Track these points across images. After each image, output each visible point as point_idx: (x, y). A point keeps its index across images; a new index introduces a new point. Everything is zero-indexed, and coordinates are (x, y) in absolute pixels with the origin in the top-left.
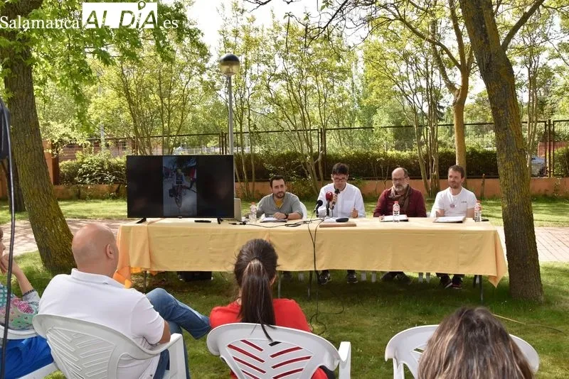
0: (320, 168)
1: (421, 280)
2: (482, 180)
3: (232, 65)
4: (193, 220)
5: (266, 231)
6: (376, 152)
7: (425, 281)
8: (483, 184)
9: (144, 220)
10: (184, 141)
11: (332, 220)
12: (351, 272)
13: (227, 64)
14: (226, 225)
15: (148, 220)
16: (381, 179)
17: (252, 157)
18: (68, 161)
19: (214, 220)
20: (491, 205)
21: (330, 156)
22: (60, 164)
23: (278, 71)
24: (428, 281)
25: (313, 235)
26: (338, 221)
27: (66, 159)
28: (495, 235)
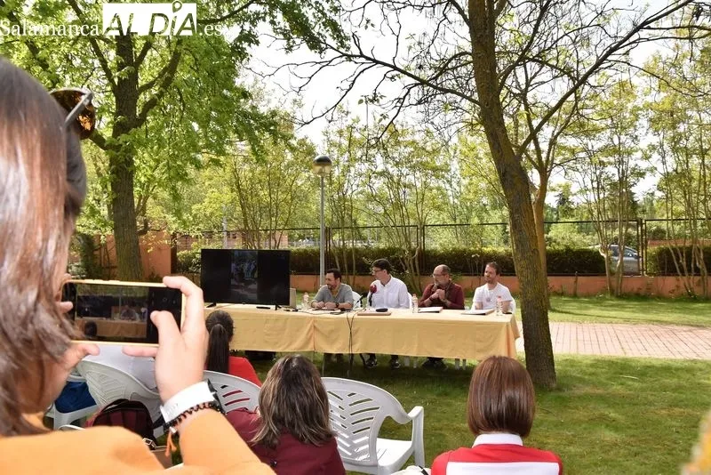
0: (417, 262)
1: (457, 367)
2: (574, 278)
3: (324, 165)
4: (255, 306)
5: (311, 318)
6: (472, 248)
7: (461, 368)
8: (576, 282)
9: (214, 305)
10: (309, 234)
11: (373, 310)
12: (395, 357)
13: (319, 165)
15: (218, 305)
16: (475, 275)
17: (353, 251)
18: (185, 252)
19: (273, 307)
20: (585, 302)
21: (429, 252)
22: (178, 254)
23: (379, 169)
24: (464, 368)
25: (351, 323)
26: (377, 311)
27: (183, 250)
28: (507, 326)
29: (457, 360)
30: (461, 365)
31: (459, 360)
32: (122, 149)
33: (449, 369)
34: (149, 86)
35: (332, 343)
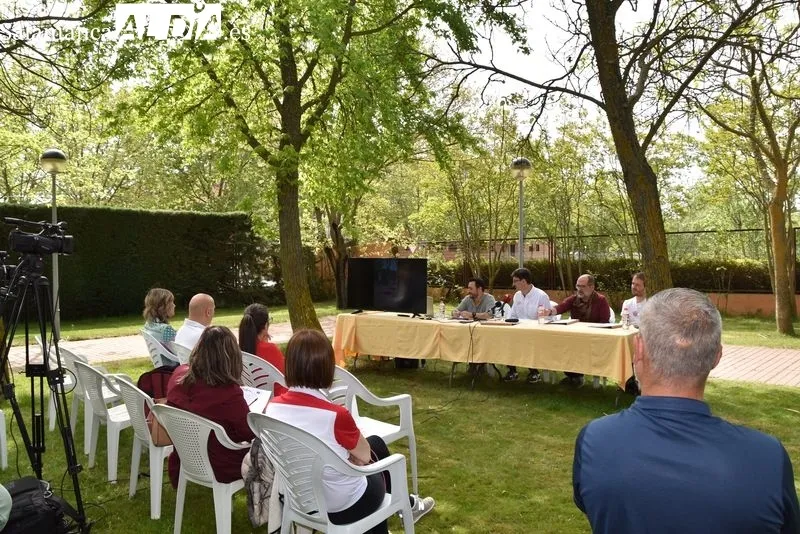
1: (598, 386)
3: (522, 169)
4: (395, 314)
5: (442, 327)
9: (360, 312)
13: (517, 168)
14: (410, 319)
19: (411, 315)
25: (472, 331)
28: (623, 340)
29: (597, 377)
30: (601, 383)
31: (598, 377)
32: (283, 164)
33: (586, 387)
34: (309, 104)
35: (456, 351)
